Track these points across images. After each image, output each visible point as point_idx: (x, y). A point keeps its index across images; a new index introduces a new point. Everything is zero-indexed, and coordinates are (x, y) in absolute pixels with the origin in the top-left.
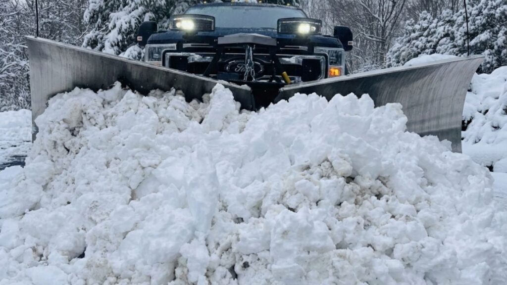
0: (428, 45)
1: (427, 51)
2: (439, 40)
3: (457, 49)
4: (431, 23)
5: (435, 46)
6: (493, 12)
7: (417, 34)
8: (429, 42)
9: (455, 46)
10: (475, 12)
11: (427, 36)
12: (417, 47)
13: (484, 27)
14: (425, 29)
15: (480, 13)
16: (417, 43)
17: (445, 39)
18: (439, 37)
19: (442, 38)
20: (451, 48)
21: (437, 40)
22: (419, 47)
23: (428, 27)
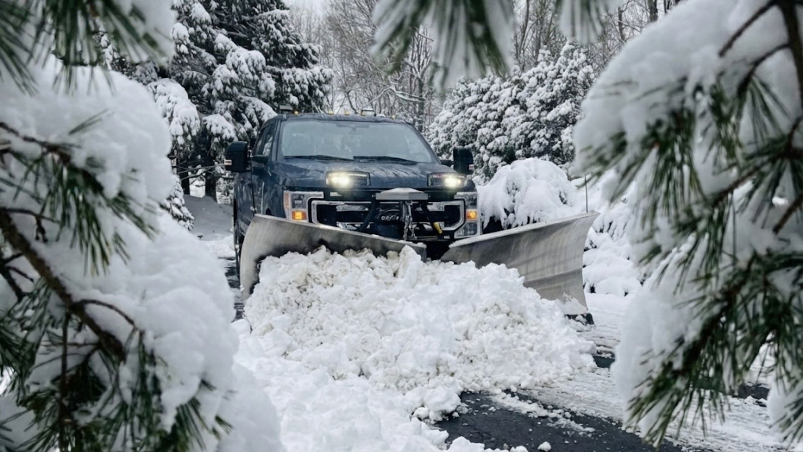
0: (491, 115)
1: (489, 123)
2: (506, 109)
3: (530, 123)
4: (492, 83)
5: (500, 118)
6: (574, 74)
7: (474, 97)
8: (491, 110)
9: (528, 120)
10: (552, 74)
11: (488, 102)
12: (475, 117)
13: (565, 94)
14: (484, 93)
15: (558, 75)
16: (476, 111)
17: (513, 107)
18: (505, 104)
19: (509, 106)
20: (522, 123)
21: (503, 108)
22: (478, 118)
23: (488, 89)
